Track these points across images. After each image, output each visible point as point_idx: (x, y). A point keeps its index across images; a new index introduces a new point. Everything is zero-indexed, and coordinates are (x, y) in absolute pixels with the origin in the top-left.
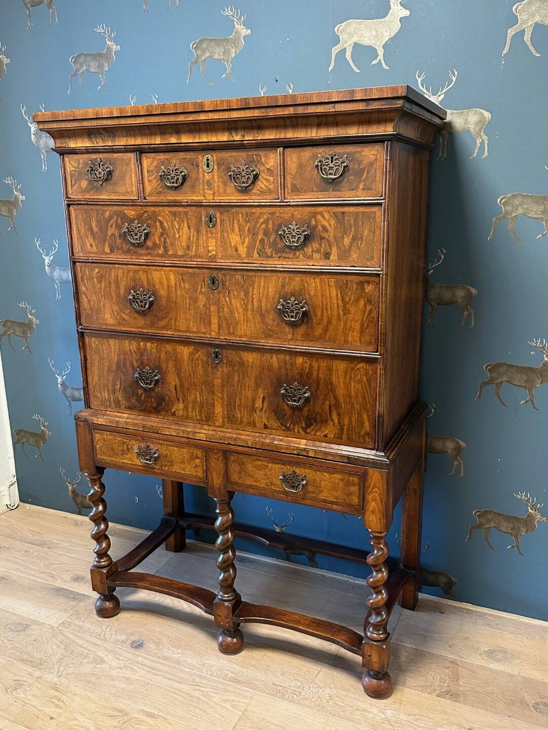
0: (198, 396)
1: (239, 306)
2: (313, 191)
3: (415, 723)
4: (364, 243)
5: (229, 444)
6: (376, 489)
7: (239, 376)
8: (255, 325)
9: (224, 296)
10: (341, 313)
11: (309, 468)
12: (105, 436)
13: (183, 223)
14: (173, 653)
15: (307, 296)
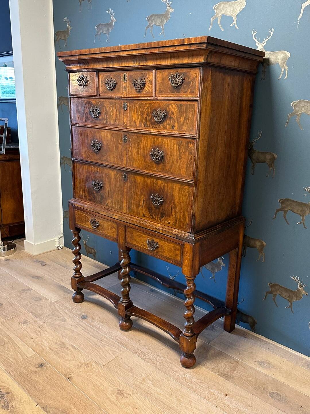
0: (117, 196)
1: (135, 152)
2: (168, 93)
3: (199, 384)
4: (189, 121)
5: (127, 222)
6: (188, 254)
7: (134, 188)
8: (141, 162)
9: (129, 146)
10: (178, 158)
11: (160, 239)
12: (79, 213)
13: (114, 108)
14: (98, 324)
15: (164, 148)
